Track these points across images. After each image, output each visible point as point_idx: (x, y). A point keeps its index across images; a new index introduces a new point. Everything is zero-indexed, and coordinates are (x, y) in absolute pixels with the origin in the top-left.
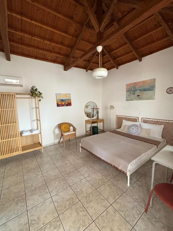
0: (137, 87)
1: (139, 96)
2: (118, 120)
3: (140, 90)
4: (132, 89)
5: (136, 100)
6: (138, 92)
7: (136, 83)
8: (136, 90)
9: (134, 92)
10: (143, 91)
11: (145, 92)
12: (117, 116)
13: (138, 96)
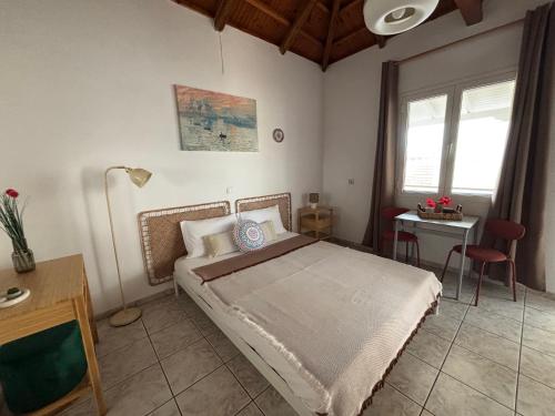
0: (218, 109)
1: (225, 137)
2: (150, 232)
3: (226, 121)
4: (200, 108)
5: (218, 149)
6: (220, 127)
7: (212, 93)
8: (216, 119)
9: (210, 123)
10: (234, 127)
11: (239, 129)
12: (141, 215)
13: (223, 136)
